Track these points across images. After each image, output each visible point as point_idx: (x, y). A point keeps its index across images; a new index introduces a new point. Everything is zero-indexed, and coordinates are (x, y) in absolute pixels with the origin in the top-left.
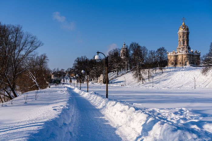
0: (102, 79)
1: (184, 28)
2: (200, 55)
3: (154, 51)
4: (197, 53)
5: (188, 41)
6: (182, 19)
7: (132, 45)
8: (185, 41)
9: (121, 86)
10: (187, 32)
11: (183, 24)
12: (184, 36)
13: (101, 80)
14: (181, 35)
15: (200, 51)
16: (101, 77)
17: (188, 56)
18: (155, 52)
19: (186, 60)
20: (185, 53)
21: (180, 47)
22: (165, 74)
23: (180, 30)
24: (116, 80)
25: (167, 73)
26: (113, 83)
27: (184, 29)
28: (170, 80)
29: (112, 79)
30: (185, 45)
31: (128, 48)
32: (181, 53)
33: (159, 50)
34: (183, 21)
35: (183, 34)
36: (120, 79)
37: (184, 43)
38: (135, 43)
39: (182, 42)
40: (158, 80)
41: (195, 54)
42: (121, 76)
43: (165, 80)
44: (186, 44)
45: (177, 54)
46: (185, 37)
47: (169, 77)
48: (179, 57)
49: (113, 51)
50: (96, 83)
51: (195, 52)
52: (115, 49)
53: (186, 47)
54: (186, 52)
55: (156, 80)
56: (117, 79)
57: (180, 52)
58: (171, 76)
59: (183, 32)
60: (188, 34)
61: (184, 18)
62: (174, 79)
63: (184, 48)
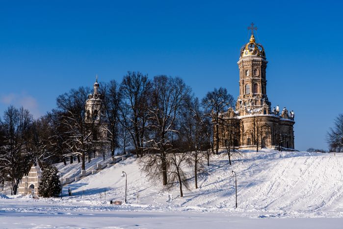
0: (36, 183)
1: (253, 49)
2: (294, 123)
3: (197, 100)
4: (288, 115)
5: (265, 85)
6: (249, 28)
7: (128, 81)
8: (256, 84)
9: (109, 203)
10: (262, 61)
11: (251, 39)
12: (256, 70)
13: (32, 186)
14: (249, 67)
15: (293, 113)
16: (33, 175)
17: (268, 122)
18: (200, 102)
19: (264, 135)
20: (262, 115)
21: (245, 100)
22: (239, 168)
23: (244, 55)
24: (81, 185)
25: (247, 165)
26: (74, 194)
27: (255, 53)
28: (267, 184)
29: (69, 181)
30: (259, 95)
31: (117, 90)
32: (251, 115)
33: (210, 96)
34: (251, 34)
35: (253, 65)
36: (93, 182)
37: (254, 90)
38: (139, 76)
39: (250, 85)
40: (224, 186)
41: (283, 119)
42: (95, 173)
43: (251, 184)
44: (259, 92)
45: (239, 117)
46: (258, 73)
47: (258, 176)
48: (245, 124)
49: (70, 94)
50: (15, 196)
51: (283, 112)
52: (77, 89)
53: (261, 100)
54: (265, 113)
55: (217, 185)
56: (83, 181)
57: (247, 112)
58: (264, 173)
59: (253, 61)
60: (264, 66)
61: (253, 24)
62: (279, 181)
63: (256, 101)
